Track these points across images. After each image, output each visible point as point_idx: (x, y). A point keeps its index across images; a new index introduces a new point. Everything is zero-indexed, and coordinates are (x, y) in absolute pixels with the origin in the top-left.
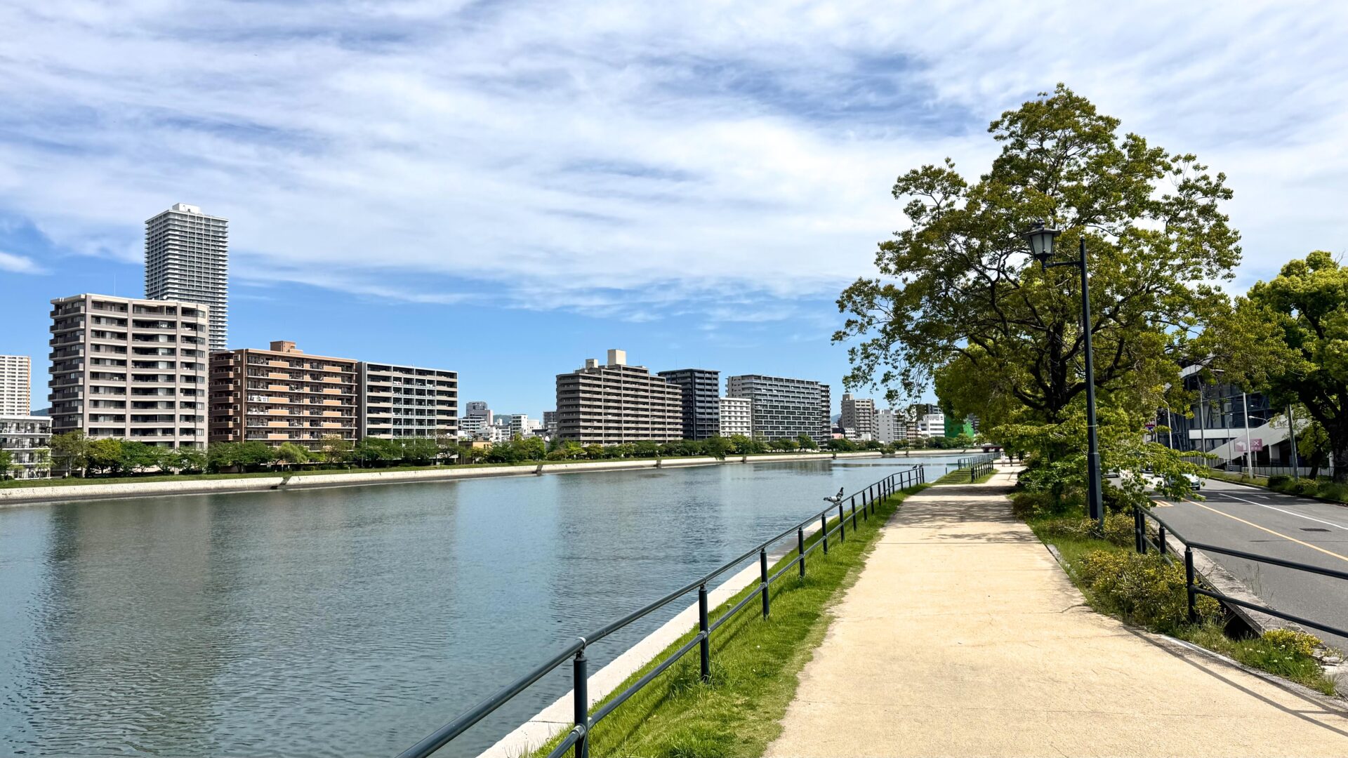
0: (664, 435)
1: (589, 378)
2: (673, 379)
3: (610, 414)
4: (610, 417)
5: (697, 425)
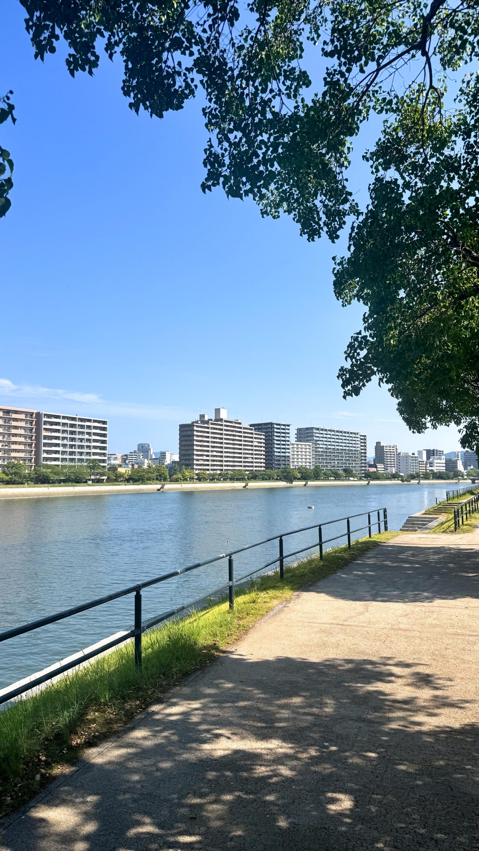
1: (201, 427)
2: (259, 429)
4: (215, 453)
5: (274, 460)
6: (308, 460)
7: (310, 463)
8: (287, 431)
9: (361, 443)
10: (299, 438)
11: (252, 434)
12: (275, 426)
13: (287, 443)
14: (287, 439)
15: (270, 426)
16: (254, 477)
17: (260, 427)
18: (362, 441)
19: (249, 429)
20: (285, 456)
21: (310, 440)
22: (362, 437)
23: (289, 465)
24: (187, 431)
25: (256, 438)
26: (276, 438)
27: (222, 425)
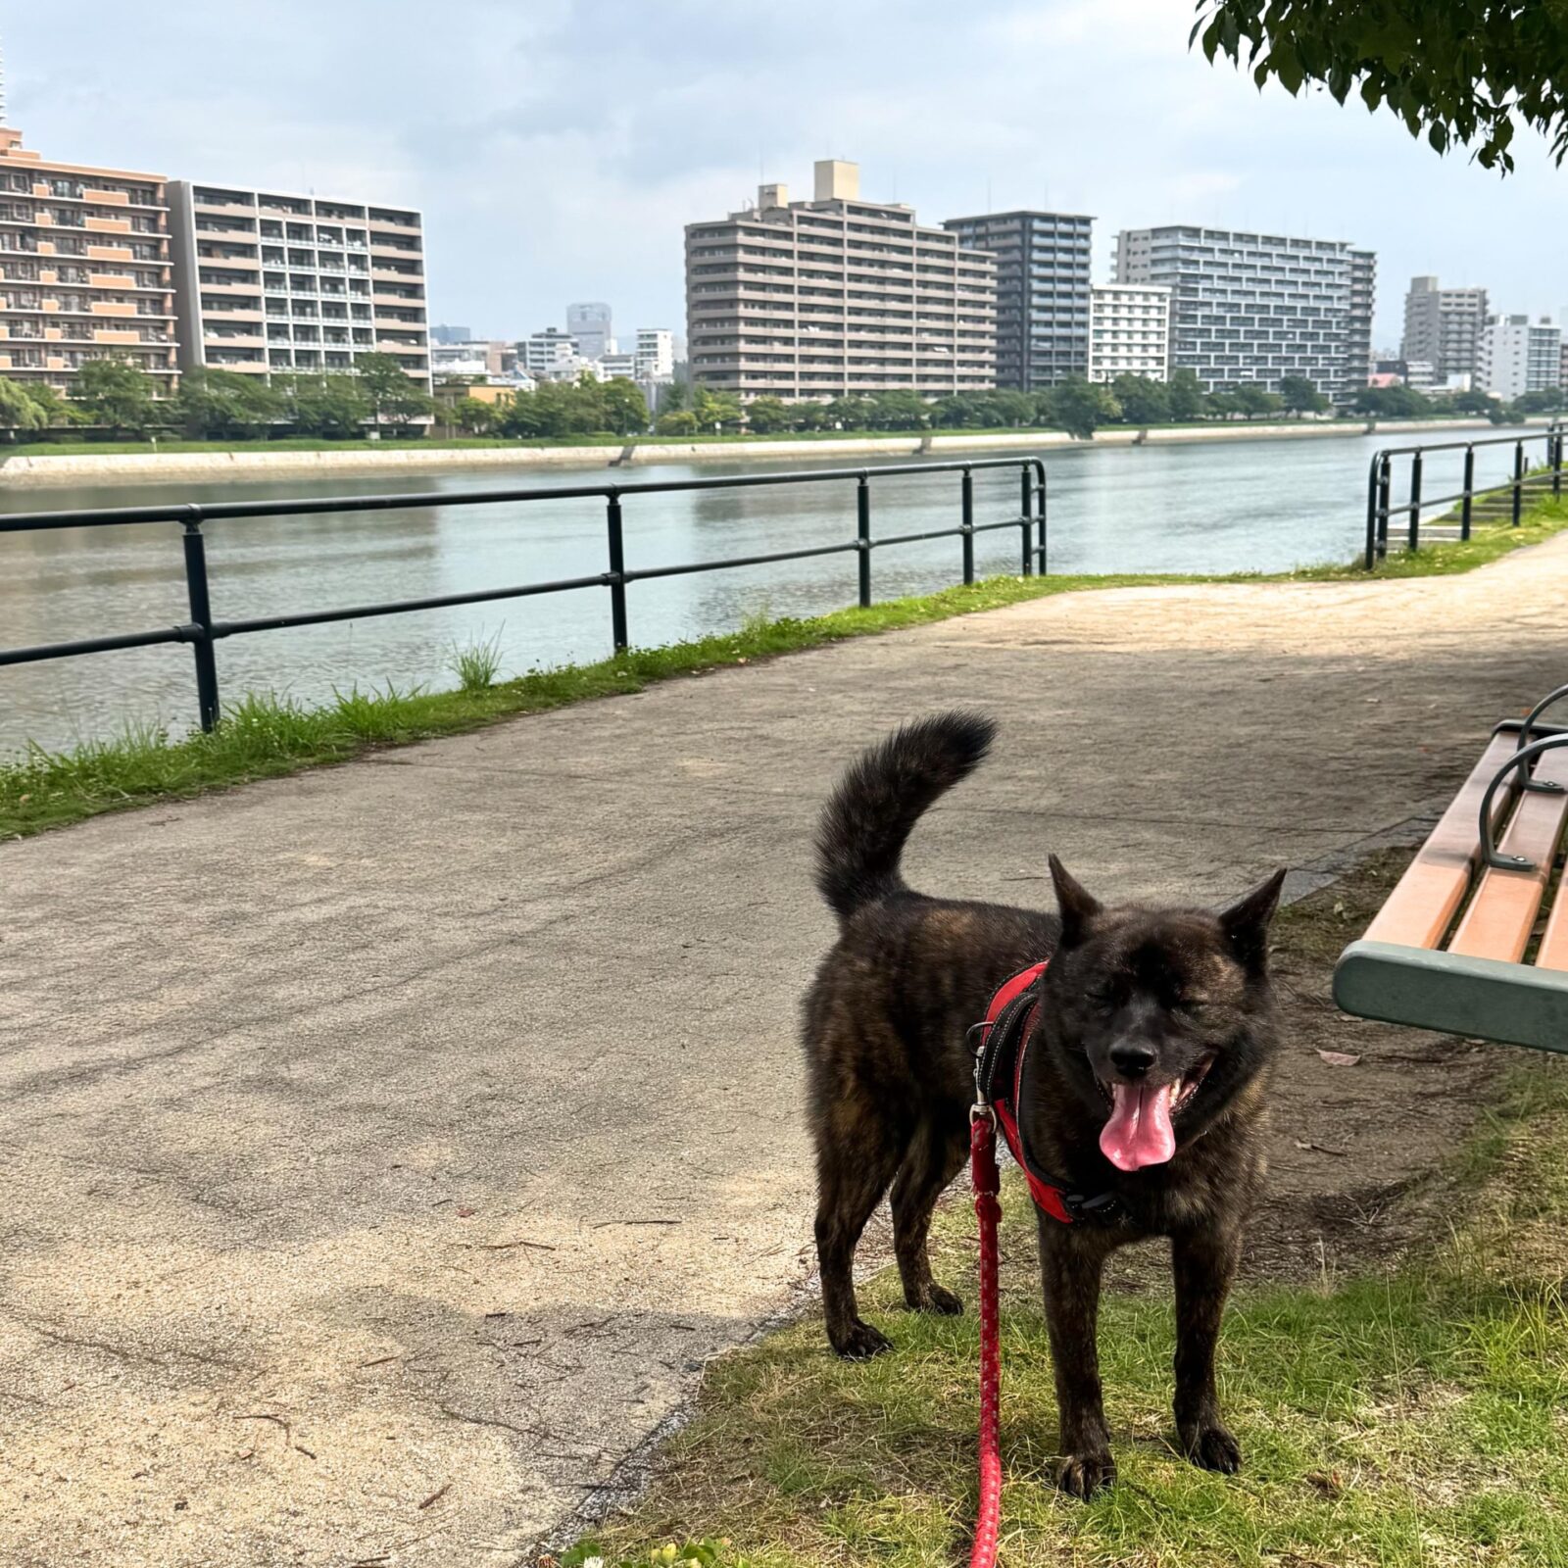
0: (949, 378)
1: (763, 232)
2: (978, 238)
3: (814, 324)
4: (814, 332)
5: (1030, 352)
6: (1152, 352)
7: (1159, 360)
8: (1081, 243)
9: (1355, 280)
10: (1126, 270)
11: (949, 255)
12: (1037, 225)
13: (1080, 288)
14: (1080, 273)
15: (1016, 225)
16: (955, 416)
17: (981, 230)
18: (1358, 274)
19: (939, 238)
20: (1067, 339)
21: (1166, 276)
22: (1359, 261)
23: (1083, 369)
24: (712, 249)
25: (964, 272)
26: (1037, 270)
27: (838, 225)
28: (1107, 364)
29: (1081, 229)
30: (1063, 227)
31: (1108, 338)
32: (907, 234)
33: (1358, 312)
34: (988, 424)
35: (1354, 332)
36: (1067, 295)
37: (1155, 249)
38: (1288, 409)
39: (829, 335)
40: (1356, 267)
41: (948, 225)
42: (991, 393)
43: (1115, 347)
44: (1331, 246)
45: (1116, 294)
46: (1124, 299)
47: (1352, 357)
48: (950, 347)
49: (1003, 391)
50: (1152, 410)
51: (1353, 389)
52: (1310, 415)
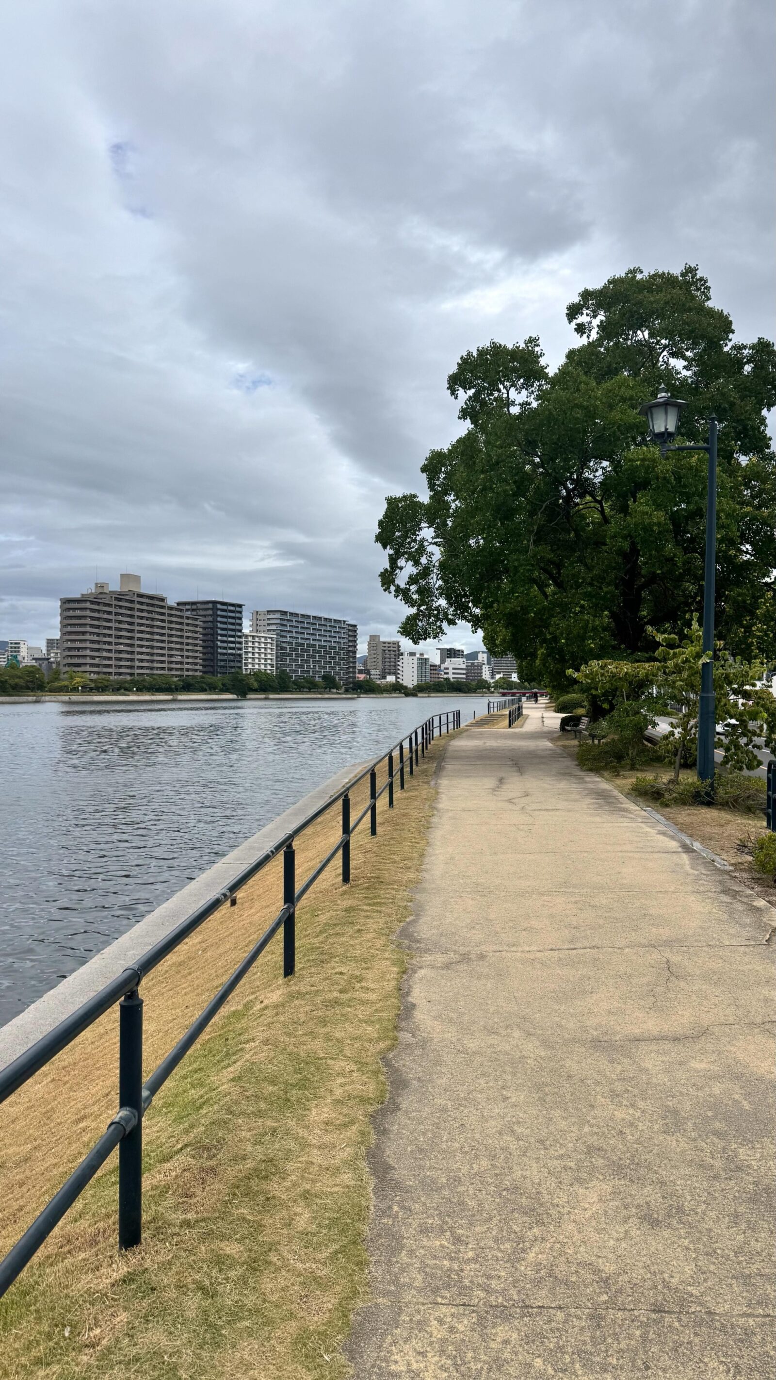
0: (182, 670)
1: (98, 603)
2: (193, 610)
3: (121, 644)
5: (217, 660)
6: (269, 662)
7: (272, 665)
8: (238, 615)
9: (349, 636)
10: (256, 627)
11: (181, 617)
12: (219, 606)
13: (238, 634)
14: (238, 627)
15: (210, 606)
16: (186, 686)
17: (194, 607)
18: (351, 633)
19: (177, 610)
20: (233, 655)
21: (274, 630)
22: (351, 628)
23: (240, 668)
24: (74, 609)
25: (188, 625)
27: (133, 602)
28: (250, 666)
29: (238, 609)
30: (232, 608)
31: (250, 655)
32: (163, 607)
33: (351, 649)
34: (202, 690)
35: (350, 657)
36: (233, 636)
37: (268, 619)
38: (326, 688)
39: (128, 649)
40: (349, 630)
41: (178, 604)
42: (202, 677)
43: (253, 659)
44: (340, 621)
45: (253, 637)
46: (257, 639)
47: (350, 667)
48: (182, 656)
49: (206, 676)
50: (270, 686)
51: (351, 680)
52: (334, 690)
